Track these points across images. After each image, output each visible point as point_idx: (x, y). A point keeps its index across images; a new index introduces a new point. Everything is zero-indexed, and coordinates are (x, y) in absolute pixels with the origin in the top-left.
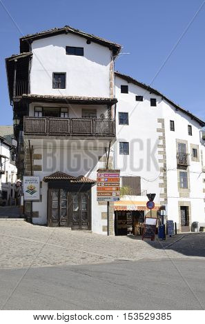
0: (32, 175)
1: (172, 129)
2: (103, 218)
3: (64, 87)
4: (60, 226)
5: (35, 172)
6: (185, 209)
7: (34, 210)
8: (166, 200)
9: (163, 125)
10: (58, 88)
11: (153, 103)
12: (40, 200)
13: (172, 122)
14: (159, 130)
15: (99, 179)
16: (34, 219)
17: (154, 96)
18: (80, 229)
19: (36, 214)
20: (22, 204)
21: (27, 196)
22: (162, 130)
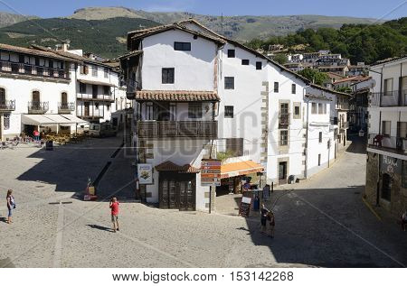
0: (145, 162)
1: (276, 90)
2: (206, 197)
3: (172, 82)
4: (169, 208)
5: (148, 160)
6: (283, 165)
7: (148, 191)
8: (266, 158)
9: (267, 88)
10: (167, 82)
11: (259, 66)
12: (153, 184)
13: (276, 84)
14: (262, 93)
15: (202, 168)
16: (148, 199)
17: (259, 60)
18: (186, 210)
19: (150, 195)
20: (138, 188)
21: (142, 181)
22: (266, 93)
